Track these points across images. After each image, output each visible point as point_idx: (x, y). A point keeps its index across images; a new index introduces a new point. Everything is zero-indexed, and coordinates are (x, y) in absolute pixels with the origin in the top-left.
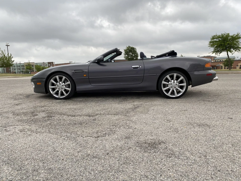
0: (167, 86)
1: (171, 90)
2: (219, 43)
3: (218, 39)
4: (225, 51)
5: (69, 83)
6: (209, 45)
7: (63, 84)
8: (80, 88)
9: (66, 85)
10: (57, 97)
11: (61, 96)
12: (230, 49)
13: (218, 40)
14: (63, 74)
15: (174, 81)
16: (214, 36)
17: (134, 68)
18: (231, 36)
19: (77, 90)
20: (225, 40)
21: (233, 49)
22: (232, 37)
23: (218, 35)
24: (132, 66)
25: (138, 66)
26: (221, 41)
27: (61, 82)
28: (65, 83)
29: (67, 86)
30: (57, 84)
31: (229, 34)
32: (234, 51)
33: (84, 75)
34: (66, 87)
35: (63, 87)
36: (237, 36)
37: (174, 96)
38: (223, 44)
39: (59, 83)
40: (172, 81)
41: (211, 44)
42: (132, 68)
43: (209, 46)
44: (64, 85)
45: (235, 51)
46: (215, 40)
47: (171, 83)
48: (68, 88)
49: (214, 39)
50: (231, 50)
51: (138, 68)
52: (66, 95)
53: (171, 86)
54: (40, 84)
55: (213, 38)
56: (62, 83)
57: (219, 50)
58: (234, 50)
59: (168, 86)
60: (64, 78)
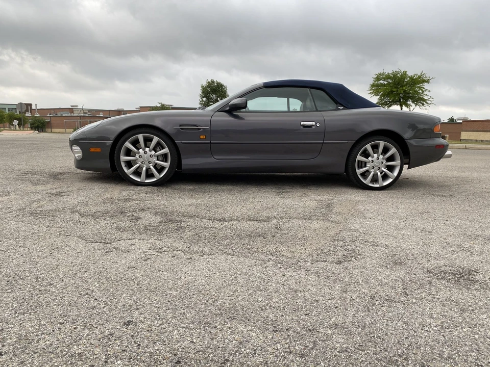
0: (363, 165)
1: (372, 173)
2: (389, 89)
3: (387, 81)
4: (398, 104)
5: (166, 150)
6: (371, 90)
7: (153, 152)
8: (190, 162)
9: (157, 156)
10: (139, 180)
11: (146, 179)
12: (407, 100)
13: (386, 83)
14: (155, 132)
15: (378, 156)
16: (380, 74)
17: (305, 126)
18: (409, 77)
19: (183, 167)
20: (398, 84)
21: (411, 102)
22: (411, 78)
23: (387, 73)
24: (302, 123)
25: (314, 123)
26: (391, 85)
27: (147, 149)
28: (156, 152)
29: (161, 158)
30: (139, 153)
31: (407, 73)
32: (413, 105)
33: (202, 137)
34: (158, 160)
35: (151, 159)
36: (419, 77)
37: (378, 186)
38: (395, 90)
39: (144, 150)
40: (376, 155)
41: (374, 88)
42: (302, 128)
43: (371, 93)
44: (154, 155)
45: (416, 106)
46: (382, 82)
47: (373, 159)
48: (163, 161)
49: (380, 81)
50: (409, 103)
51: (313, 127)
52: (158, 176)
53: (372, 164)
54: (98, 150)
55: (378, 79)
56: (150, 151)
57: (387, 102)
58: (413, 102)
59: (365, 166)
60: (156, 139)
